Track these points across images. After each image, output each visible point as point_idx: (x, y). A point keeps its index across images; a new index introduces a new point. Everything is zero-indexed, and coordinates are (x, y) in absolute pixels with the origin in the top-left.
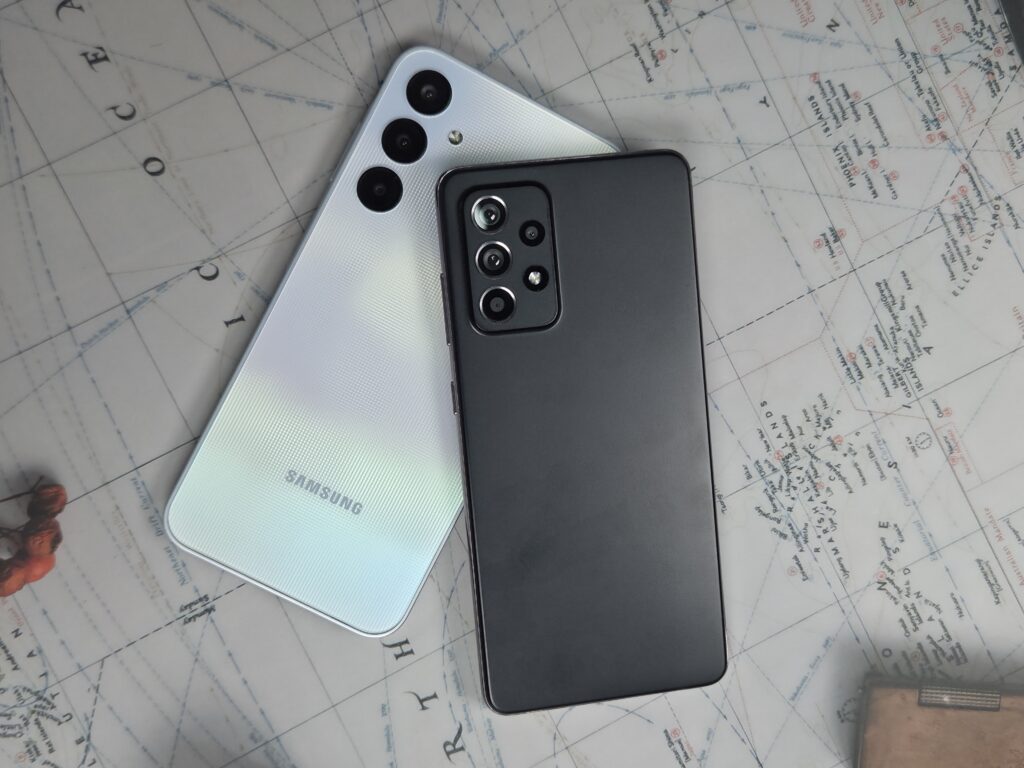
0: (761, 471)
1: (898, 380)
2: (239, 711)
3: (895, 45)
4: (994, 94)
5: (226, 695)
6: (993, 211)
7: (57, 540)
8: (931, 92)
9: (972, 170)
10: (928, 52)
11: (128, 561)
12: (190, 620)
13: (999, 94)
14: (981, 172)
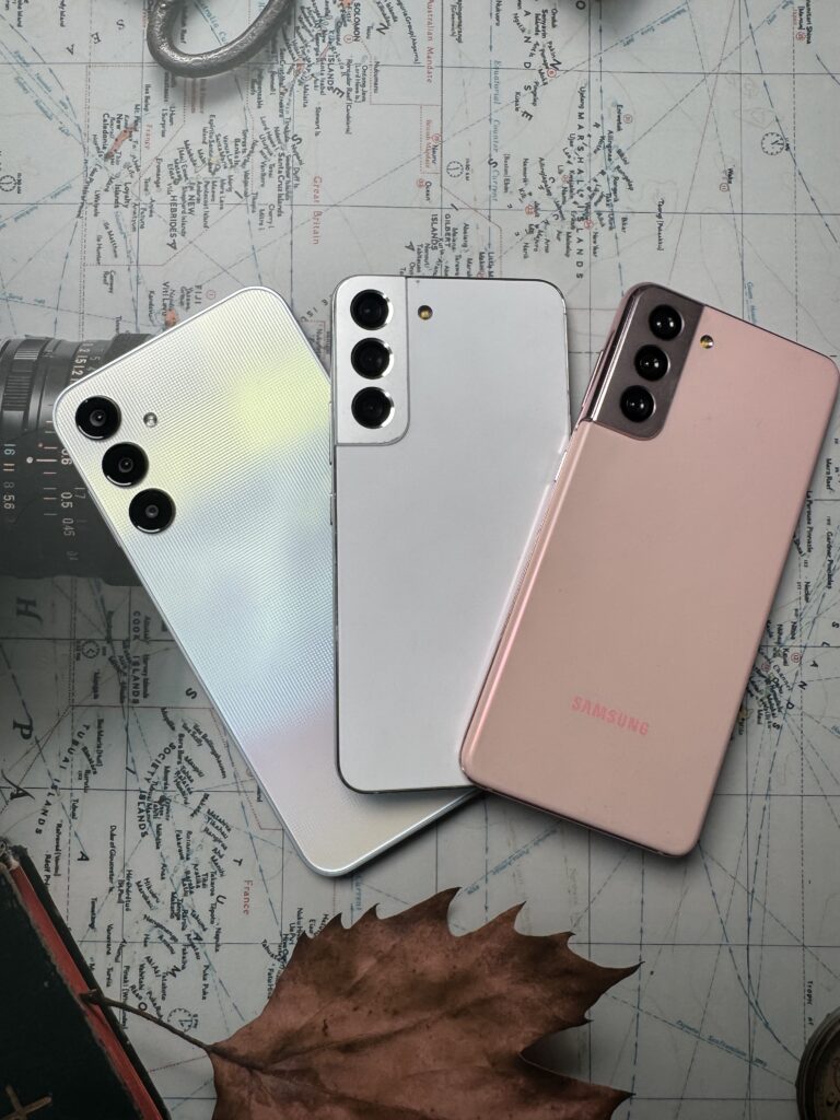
0: (612, 219)
1: (451, 234)
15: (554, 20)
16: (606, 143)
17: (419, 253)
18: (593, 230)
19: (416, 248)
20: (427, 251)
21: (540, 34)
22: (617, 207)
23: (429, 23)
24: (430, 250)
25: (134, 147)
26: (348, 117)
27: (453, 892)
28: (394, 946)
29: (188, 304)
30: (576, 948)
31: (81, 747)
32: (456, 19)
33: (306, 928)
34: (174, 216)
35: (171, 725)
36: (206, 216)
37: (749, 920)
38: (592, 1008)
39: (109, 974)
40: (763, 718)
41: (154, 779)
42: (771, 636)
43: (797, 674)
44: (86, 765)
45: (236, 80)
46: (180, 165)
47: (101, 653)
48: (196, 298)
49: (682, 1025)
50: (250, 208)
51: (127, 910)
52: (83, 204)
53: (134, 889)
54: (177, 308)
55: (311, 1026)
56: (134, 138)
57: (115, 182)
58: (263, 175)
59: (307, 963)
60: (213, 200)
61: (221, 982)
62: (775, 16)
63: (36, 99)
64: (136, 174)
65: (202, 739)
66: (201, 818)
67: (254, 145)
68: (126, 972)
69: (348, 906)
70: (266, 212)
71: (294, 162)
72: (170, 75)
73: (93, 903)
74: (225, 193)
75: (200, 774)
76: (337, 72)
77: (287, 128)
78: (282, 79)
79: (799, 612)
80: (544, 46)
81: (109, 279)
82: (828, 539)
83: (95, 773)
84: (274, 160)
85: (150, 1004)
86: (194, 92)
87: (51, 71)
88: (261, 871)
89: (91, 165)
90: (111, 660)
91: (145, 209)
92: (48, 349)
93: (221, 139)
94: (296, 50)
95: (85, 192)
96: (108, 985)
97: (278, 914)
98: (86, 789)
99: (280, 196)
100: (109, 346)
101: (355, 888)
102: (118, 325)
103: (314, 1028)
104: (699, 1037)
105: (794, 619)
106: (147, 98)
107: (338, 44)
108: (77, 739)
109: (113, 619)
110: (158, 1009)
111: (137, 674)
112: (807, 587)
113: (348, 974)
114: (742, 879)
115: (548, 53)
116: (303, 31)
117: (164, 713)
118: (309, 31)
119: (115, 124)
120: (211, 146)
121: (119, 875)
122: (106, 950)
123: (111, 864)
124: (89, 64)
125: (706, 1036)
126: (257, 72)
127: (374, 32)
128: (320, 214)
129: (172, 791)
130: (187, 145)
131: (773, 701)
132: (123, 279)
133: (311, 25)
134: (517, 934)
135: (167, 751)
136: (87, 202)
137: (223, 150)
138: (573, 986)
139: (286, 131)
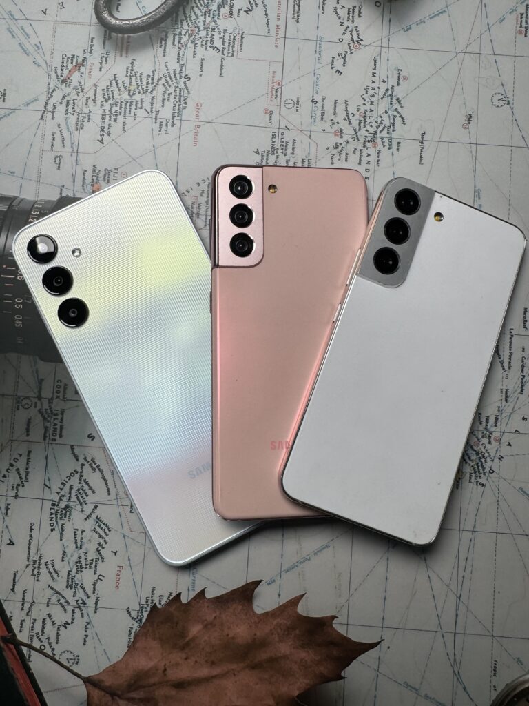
0: (390, 142)
1: (284, 146)
15: (360, 12)
16: (390, 93)
17: (262, 156)
18: (378, 149)
19: (260, 153)
20: (267, 155)
21: (350, 21)
22: (394, 135)
23: (279, 9)
24: (270, 155)
25: (81, 76)
26: (222, 66)
27: (257, 583)
28: (215, 617)
29: (108, 180)
30: (338, 627)
31: (15, 468)
32: (296, 8)
33: (156, 601)
34: (104, 122)
35: (77, 458)
36: (124, 124)
37: (457, 615)
38: (346, 669)
39: (22, 624)
40: (473, 478)
41: (62, 493)
42: (481, 424)
43: (497, 450)
44: (18, 481)
45: (150, 38)
46: (110, 90)
47: (33, 405)
48: (114, 176)
49: (407, 686)
50: (154, 120)
51: (38, 580)
52: (45, 111)
53: (43, 566)
54: (101, 182)
55: (156, 668)
56: (81, 71)
57: (67, 98)
58: (164, 99)
59: (155, 626)
60: (130, 114)
61: (96, 634)
62: (504, 18)
63: (19, 42)
64: (81, 94)
65: (96, 468)
66: (91, 521)
67: (159, 80)
68: (33, 623)
69: (186, 587)
70: (164, 124)
71: (185, 92)
72: (108, 32)
73: (15, 575)
74: (138, 110)
75: (93, 492)
76: (217, 36)
77: (181, 70)
78: (180, 39)
79: (501, 409)
80: (352, 29)
81: (58, 161)
82: (523, 361)
83: (23, 486)
84: (172, 90)
85: (47, 646)
86: (122, 43)
87: (31, 25)
88: (129, 560)
89: (52, 86)
90: (40, 411)
91: (85, 117)
92: (15, 204)
93: (138, 75)
94: (191, 21)
95: (47, 103)
96: (20, 631)
97: (139, 590)
98: (16, 497)
99: (173, 114)
100: (55, 203)
101: (191, 575)
102: (61, 191)
103: (157, 670)
104: (418, 694)
105: (496, 412)
107: (218, 19)
108: (13, 463)
109: (43, 383)
110: (53, 650)
111: (56, 422)
112: (506, 392)
113: (183, 635)
114: (453, 587)
115: (354, 33)
116: (196, 9)
117: (72, 449)
118: (200, 9)
119: (70, 60)
120: (131, 78)
121: (33, 557)
122: (21, 607)
123: (29, 548)
124: (56, 22)
125: (423, 695)
126: (164, 34)
127: (242, 12)
128: (199, 127)
129: (74, 502)
130: (115, 78)
131: (480, 468)
132: (67, 162)
133: (202, 6)
134: (298, 614)
135: (72, 475)
136: (48, 110)
137: (139, 82)
138: (335, 652)
139: (181, 72)
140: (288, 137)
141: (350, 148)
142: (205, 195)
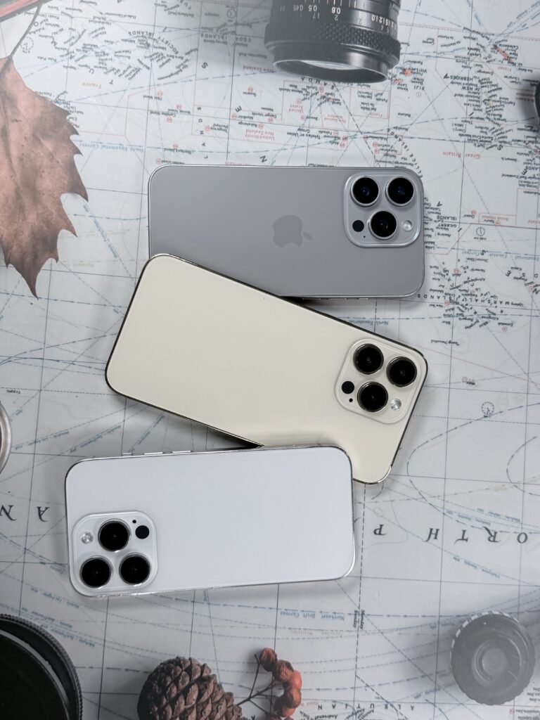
0: (449, 316)
1: (445, 227)
2: (417, 627)
3: (290, 136)
4: (340, 104)
5: (406, 628)
6: (393, 136)
7: (288, 666)
8: (321, 132)
9: (369, 135)
10: (303, 122)
11: (317, 638)
12: (362, 625)
13: (341, 101)
14: (371, 131)
16: (492, 316)
17: (436, 209)
18: (444, 305)
19: (438, 207)
20: (437, 213)
22: (456, 319)
24: (437, 215)
25: (500, 61)
26: (511, 176)
27: (86, 198)
28: (58, 162)
29: (414, 82)
30: (50, 262)
31: (180, 4)
33: (72, 115)
34: (462, 79)
35: (188, 53)
36: (462, 95)
37: (58, 361)
38: (14, 268)
39: (55, 7)
41: (160, 41)
44: (169, 6)
45: (533, 118)
46: (489, 84)
47: (230, 19)
48: (417, 87)
50: (464, 120)
51: (89, 21)
52: (471, 31)
53: (101, 25)
54: (412, 76)
55: (19, 113)
56: (504, 61)
57: (482, 49)
58: (482, 128)
59: (53, 114)
60: (469, 100)
61: (47, 67)
63: (528, 11)
64: (485, 61)
66: (137, 65)
67: (498, 124)
68: (55, 17)
69: (83, 139)
70: (461, 128)
71: (488, 145)
72: (536, 83)
73: (94, 3)
74: (472, 107)
75: (161, 66)
76: (536, 172)
78: (533, 142)
83: (165, 10)
84: (489, 134)
85: (37, 28)
86: (528, 95)
88: (106, 94)
89: (491, 37)
90: (225, 24)
91: (466, 64)
92: (394, 6)
93: (502, 107)
95: (478, 33)
96: (49, 7)
98: (156, 5)
99: (470, 136)
100: (394, 38)
101: (92, 144)
102: (405, 43)
103: (17, 115)
106: (525, 70)
109: (248, 27)
110: (34, 32)
111: (217, 37)
113: (46, 136)
114: (81, 359)
117: (195, 50)
120: (499, 101)
121: (109, 18)
122: (68, 7)
123: (115, 15)
126: (537, 129)
128: (459, 156)
130: (501, 89)
132: (430, 48)
134: (60, 230)
135: (174, 50)
136: (471, 33)
137: (496, 108)
138: (28, 259)
139: (505, 142)
140: (452, 230)
141: (444, 282)
142: (403, 161)
